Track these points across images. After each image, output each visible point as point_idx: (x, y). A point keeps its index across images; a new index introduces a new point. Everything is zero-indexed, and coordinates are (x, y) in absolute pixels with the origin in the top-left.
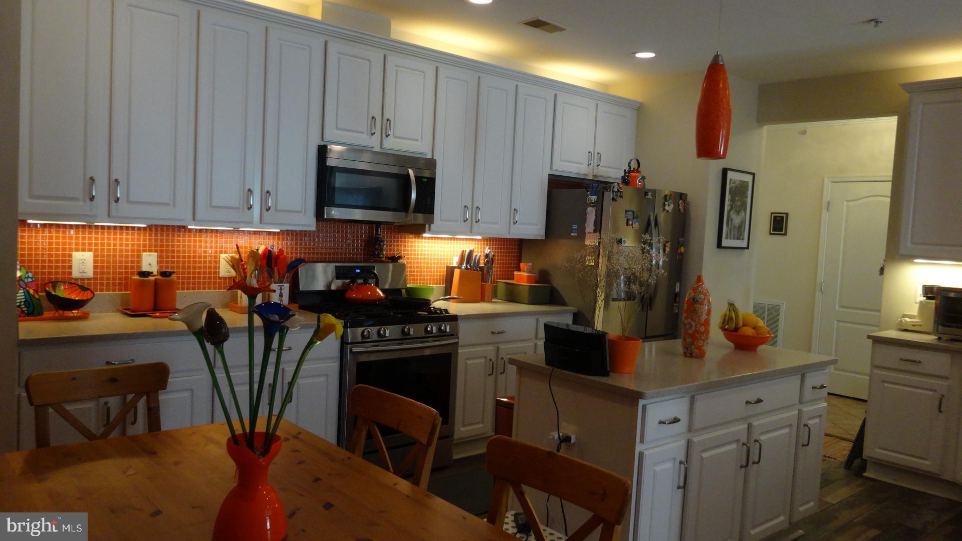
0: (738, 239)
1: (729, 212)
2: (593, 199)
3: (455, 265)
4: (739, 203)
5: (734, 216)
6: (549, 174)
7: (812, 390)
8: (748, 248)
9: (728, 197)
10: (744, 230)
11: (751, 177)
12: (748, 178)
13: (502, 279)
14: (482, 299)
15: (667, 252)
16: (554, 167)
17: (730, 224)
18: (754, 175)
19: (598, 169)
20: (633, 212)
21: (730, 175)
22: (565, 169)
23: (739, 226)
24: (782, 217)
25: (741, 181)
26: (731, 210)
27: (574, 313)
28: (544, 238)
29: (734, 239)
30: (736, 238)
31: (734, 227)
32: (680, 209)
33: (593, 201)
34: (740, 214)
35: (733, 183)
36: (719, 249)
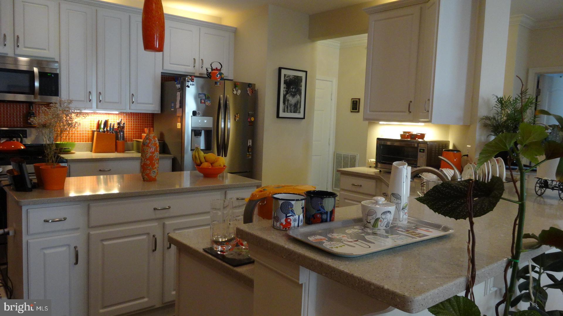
0: (294, 112)
1: (285, 96)
2: (178, 87)
3: (95, 129)
4: (294, 90)
5: (289, 97)
6: (161, 72)
7: (236, 200)
8: (304, 118)
9: (283, 86)
10: (300, 107)
11: (304, 73)
12: (303, 75)
13: (136, 139)
14: (116, 150)
15: (236, 120)
16: (165, 68)
17: (286, 103)
18: (306, 72)
19: (202, 69)
20: (205, 95)
21: (283, 72)
22: (173, 69)
23: (295, 104)
24: (357, 101)
25: (295, 76)
26: (287, 93)
27: (172, 159)
28: (160, 112)
29: (291, 112)
30: (292, 112)
31: (291, 105)
32: (248, 94)
33: (178, 88)
34: (295, 97)
35: (287, 77)
36: (278, 119)
